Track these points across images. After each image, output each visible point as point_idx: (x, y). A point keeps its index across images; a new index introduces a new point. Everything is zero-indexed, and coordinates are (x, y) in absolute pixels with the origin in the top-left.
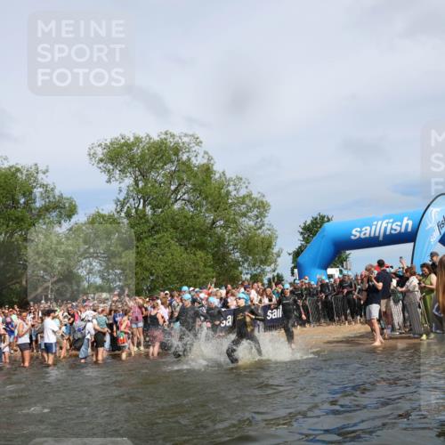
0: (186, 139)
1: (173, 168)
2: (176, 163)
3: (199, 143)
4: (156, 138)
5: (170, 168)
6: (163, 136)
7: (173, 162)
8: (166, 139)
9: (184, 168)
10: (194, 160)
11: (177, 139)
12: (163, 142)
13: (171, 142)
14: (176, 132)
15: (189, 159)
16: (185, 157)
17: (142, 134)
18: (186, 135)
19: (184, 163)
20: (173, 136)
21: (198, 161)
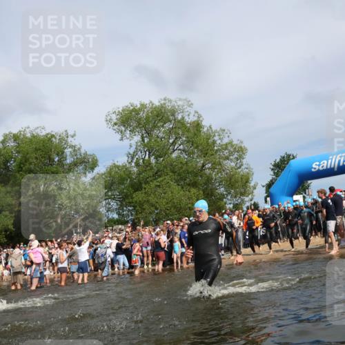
0: (180, 103)
1: (171, 126)
2: (173, 122)
3: (190, 105)
4: (157, 103)
5: (169, 126)
6: (162, 102)
7: (170, 121)
8: (165, 104)
9: (179, 125)
10: (187, 118)
11: (173, 103)
12: (162, 106)
13: (169, 106)
14: (172, 98)
15: (183, 118)
16: (180, 117)
17: (146, 102)
18: (180, 100)
19: (179, 121)
20: (170, 101)
21: (190, 119)
